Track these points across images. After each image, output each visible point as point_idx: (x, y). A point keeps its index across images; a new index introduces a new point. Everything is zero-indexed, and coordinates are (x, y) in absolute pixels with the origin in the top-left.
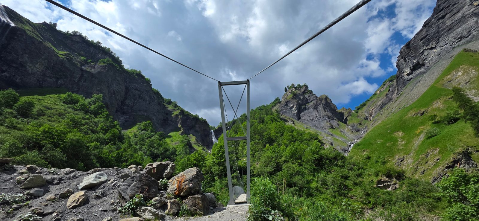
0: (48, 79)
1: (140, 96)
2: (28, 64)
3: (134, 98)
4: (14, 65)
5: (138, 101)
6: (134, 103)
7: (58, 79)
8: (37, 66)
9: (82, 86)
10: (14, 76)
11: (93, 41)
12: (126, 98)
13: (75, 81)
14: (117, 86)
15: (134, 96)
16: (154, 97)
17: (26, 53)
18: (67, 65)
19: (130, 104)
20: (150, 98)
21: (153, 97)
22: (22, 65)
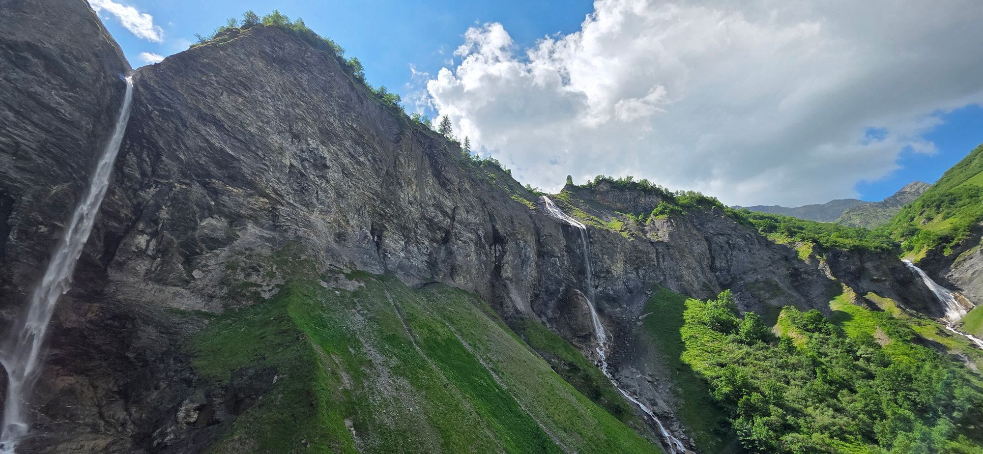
0: (631, 276)
1: (729, 244)
2: (612, 268)
3: (724, 252)
4: (602, 275)
5: (732, 254)
6: (727, 261)
7: (636, 270)
8: (618, 265)
9: (665, 269)
10: (605, 288)
11: (621, 179)
12: (713, 258)
13: (654, 265)
14: (698, 244)
15: (722, 247)
16: (751, 235)
17: (604, 254)
18: (640, 248)
19: (723, 265)
20: (745, 241)
21: (748, 236)
22: (608, 272)
